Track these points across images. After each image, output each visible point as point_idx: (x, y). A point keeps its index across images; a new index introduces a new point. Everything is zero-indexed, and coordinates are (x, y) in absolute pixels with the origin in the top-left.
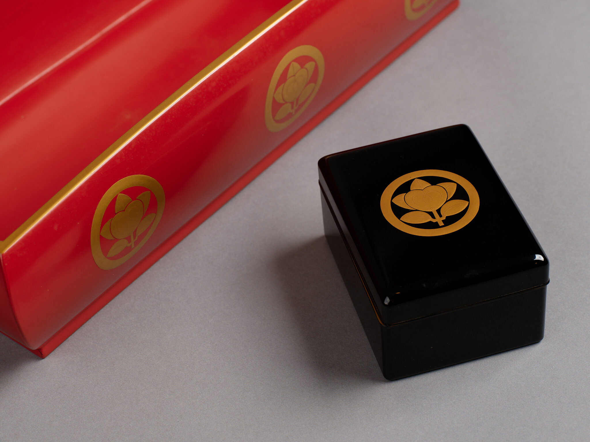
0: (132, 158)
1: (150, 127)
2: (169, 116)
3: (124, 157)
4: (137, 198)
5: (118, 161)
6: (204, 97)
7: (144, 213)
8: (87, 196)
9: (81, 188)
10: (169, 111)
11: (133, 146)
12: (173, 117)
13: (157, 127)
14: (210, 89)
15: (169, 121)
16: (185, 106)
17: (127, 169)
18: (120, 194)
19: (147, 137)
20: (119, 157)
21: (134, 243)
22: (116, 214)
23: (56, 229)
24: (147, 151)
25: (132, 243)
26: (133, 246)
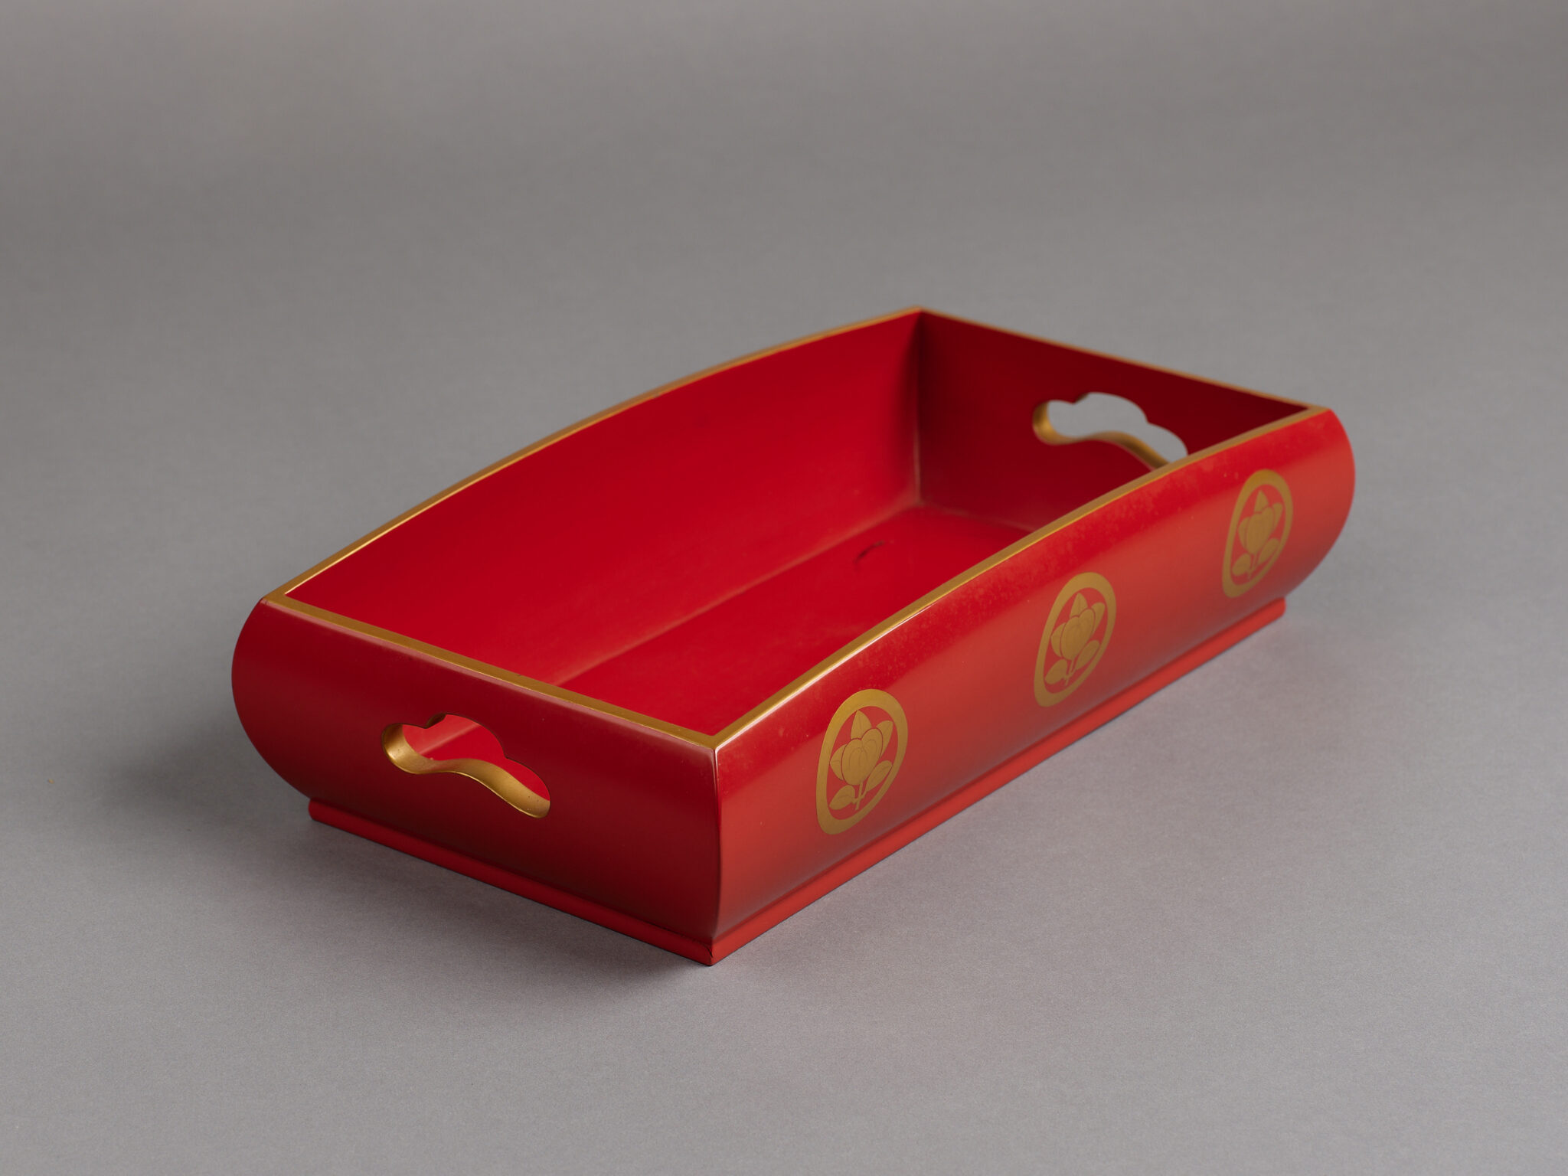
0: (878, 665)
2: (925, 619)
3: (868, 661)
4: (877, 727)
5: (860, 663)
6: (969, 606)
7: (882, 755)
9: (814, 687)
11: (880, 648)
12: (930, 622)
13: (910, 630)
14: (976, 597)
15: (924, 626)
17: (868, 678)
18: (859, 712)
19: (897, 640)
20: (862, 658)
21: (861, 801)
22: (851, 740)
24: (895, 660)
25: (857, 801)
26: (857, 808)
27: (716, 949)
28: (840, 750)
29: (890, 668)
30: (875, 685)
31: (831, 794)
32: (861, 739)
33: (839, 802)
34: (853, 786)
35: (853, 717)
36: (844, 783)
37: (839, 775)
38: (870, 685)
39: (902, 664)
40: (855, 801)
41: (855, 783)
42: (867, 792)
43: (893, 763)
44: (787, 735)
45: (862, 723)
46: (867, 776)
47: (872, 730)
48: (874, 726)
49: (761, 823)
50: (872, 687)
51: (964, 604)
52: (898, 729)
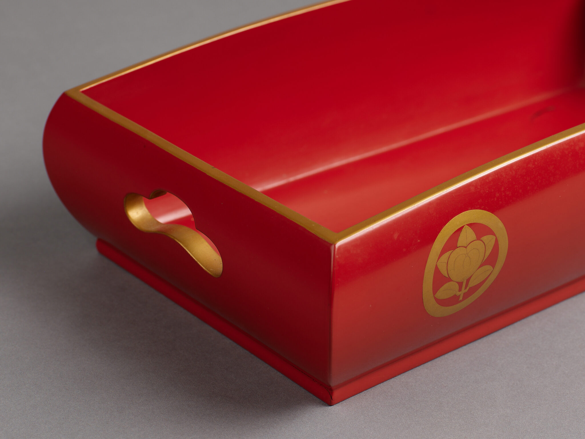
0: (487, 191)
1: (511, 165)
2: (532, 160)
3: (479, 187)
4: (481, 239)
5: (472, 189)
6: (570, 155)
7: (484, 260)
8: (434, 215)
10: (533, 155)
11: (490, 178)
12: (536, 163)
13: (518, 167)
14: (577, 148)
15: (531, 165)
16: (550, 156)
17: (479, 201)
18: (466, 226)
19: (506, 174)
20: (474, 185)
21: (464, 294)
22: (458, 247)
23: (396, 238)
24: (503, 189)
25: (461, 294)
26: (461, 298)
27: (336, 394)
28: (447, 254)
29: (497, 195)
30: (482, 207)
31: (436, 288)
32: (466, 247)
33: (445, 292)
34: (458, 283)
35: (460, 230)
36: (449, 280)
37: (445, 273)
38: (478, 206)
39: (508, 193)
40: (458, 293)
41: (459, 280)
42: (470, 288)
43: (493, 268)
44: (401, 239)
45: (468, 235)
46: (470, 276)
47: (478, 241)
48: (479, 238)
49: (370, 306)
50: (480, 208)
51: (566, 152)
52: (499, 243)
